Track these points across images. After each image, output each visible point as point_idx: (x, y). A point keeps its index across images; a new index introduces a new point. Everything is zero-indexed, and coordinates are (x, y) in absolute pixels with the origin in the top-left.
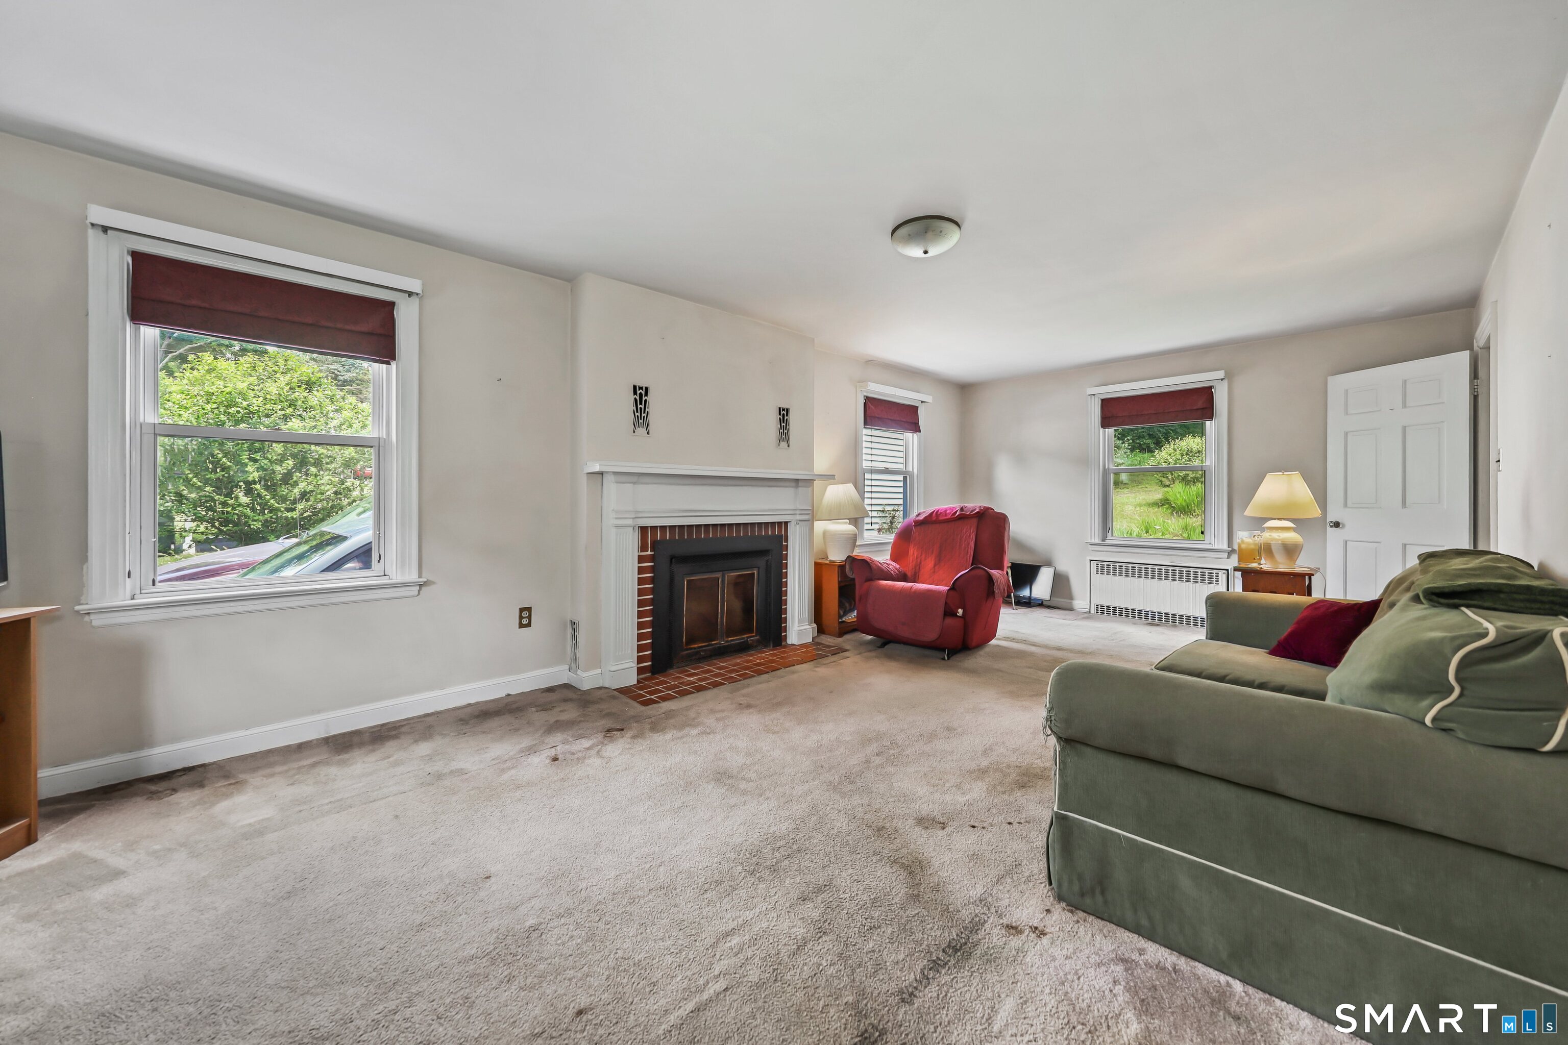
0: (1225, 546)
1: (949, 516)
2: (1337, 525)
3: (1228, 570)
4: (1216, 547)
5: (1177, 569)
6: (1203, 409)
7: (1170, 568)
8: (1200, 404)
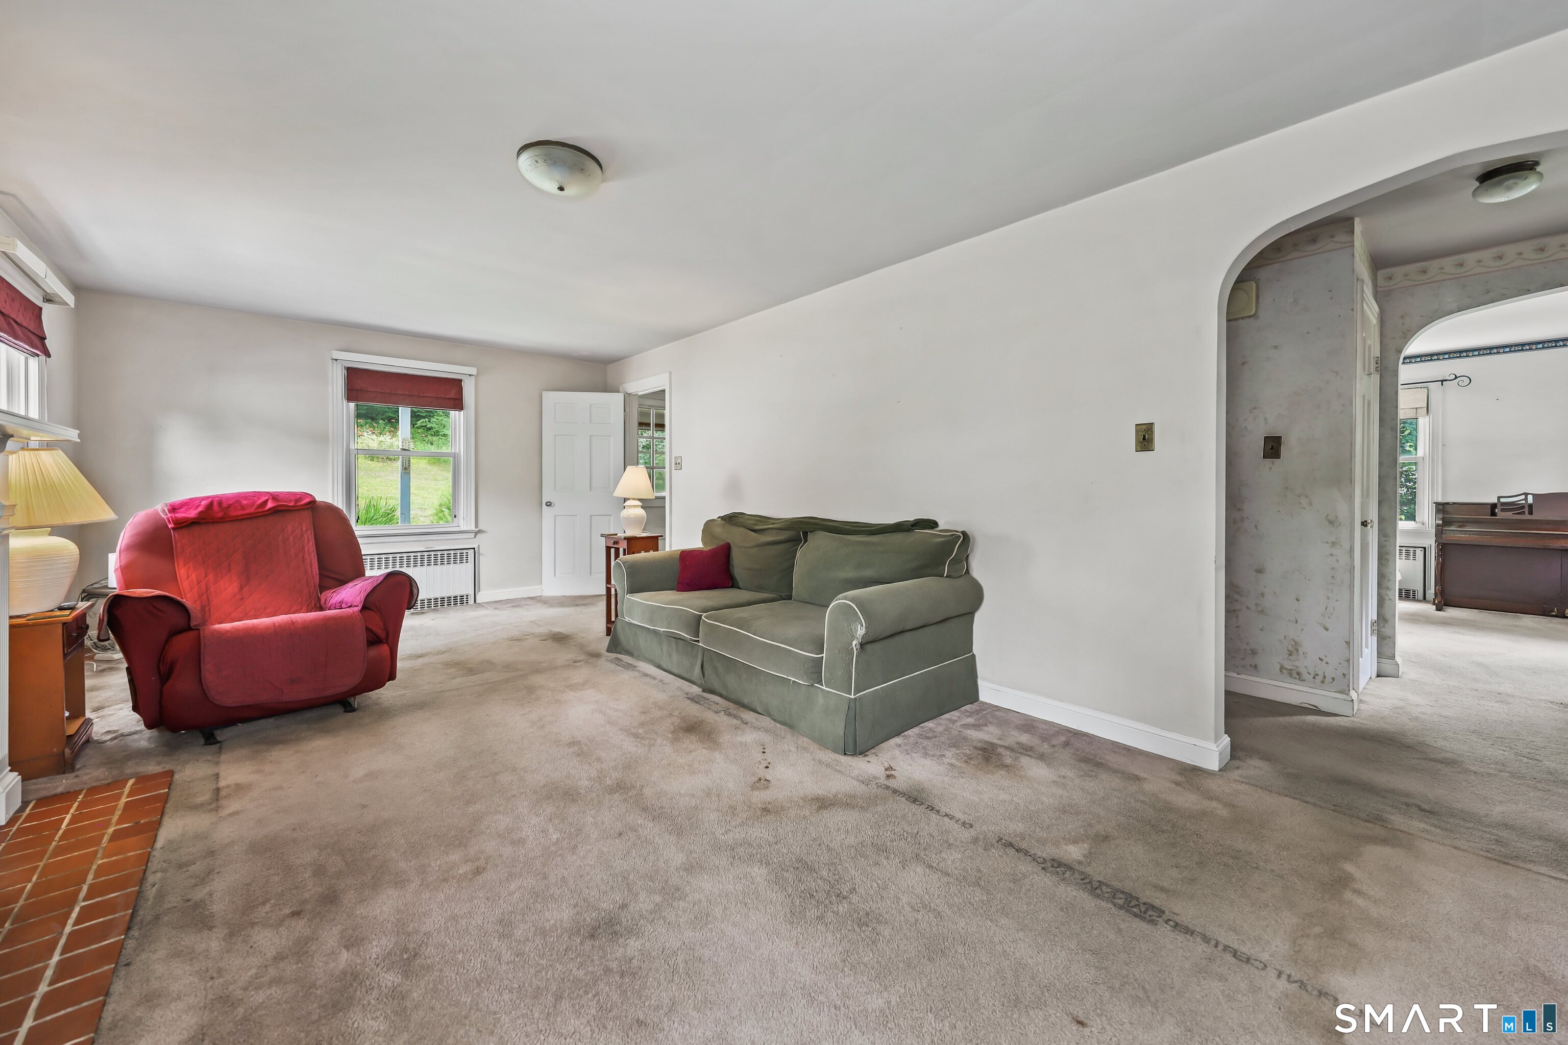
0: (473, 528)
1: (252, 510)
2: (549, 504)
3: (474, 549)
4: (465, 529)
5: (433, 553)
6: (455, 399)
7: (426, 554)
8: (452, 395)
